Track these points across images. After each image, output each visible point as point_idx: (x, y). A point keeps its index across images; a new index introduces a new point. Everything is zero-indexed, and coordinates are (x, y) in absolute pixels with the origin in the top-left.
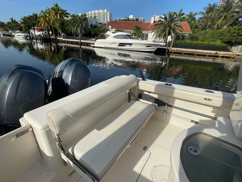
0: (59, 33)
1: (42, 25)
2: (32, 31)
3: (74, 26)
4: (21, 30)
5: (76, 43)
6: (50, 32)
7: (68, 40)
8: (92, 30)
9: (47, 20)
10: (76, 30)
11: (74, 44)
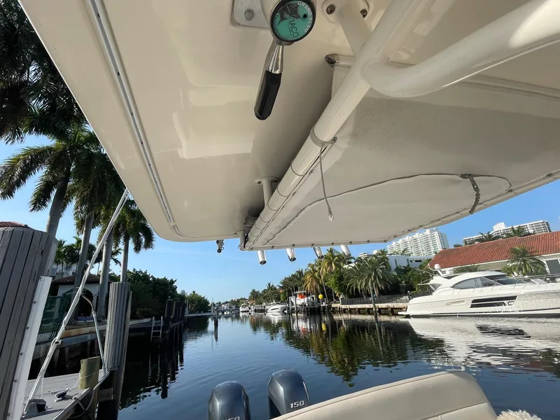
0: (335, 294)
1: (308, 285)
2: (292, 299)
3: (362, 277)
4: (278, 299)
5: (369, 312)
6: (320, 296)
7: (352, 306)
8: (400, 277)
9: (315, 277)
10: (366, 284)
11: (364, 314)
